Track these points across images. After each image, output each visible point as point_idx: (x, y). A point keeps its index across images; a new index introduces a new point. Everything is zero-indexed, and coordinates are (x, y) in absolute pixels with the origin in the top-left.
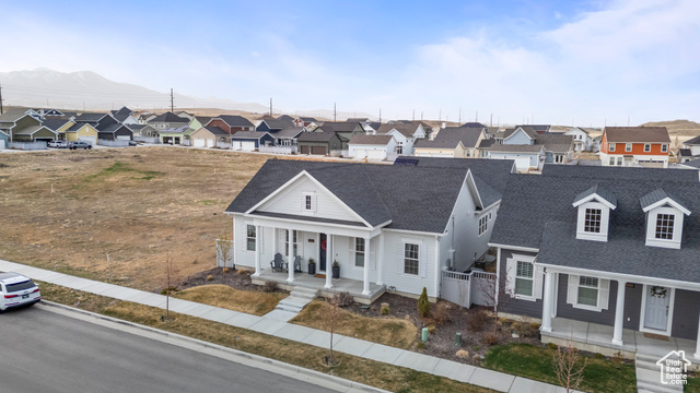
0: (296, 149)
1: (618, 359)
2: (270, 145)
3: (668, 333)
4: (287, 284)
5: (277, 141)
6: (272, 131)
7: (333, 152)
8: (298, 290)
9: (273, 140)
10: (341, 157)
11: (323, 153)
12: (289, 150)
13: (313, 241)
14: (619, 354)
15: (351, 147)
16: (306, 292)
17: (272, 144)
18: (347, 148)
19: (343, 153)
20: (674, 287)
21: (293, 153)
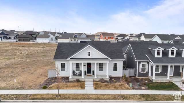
0: (17, 40)
1: (170, 82)
2: (6, 39)
3: (173, 75)
4: (82, 79)
5: (8, 38)
6: (6, 34)
7: (31, 41)
8: (87, 80)
9: (7, 37)
10: (34, 42)
11: (28, 41)
12: (15, 40)
13: (85, 65)
14: (169, 81)
15: (37, 39)
16: (90, 80)
17: (7, 39)
18: (36, 39)
19: (35, 41)
20: (174, 65)
21: (17, 41)
